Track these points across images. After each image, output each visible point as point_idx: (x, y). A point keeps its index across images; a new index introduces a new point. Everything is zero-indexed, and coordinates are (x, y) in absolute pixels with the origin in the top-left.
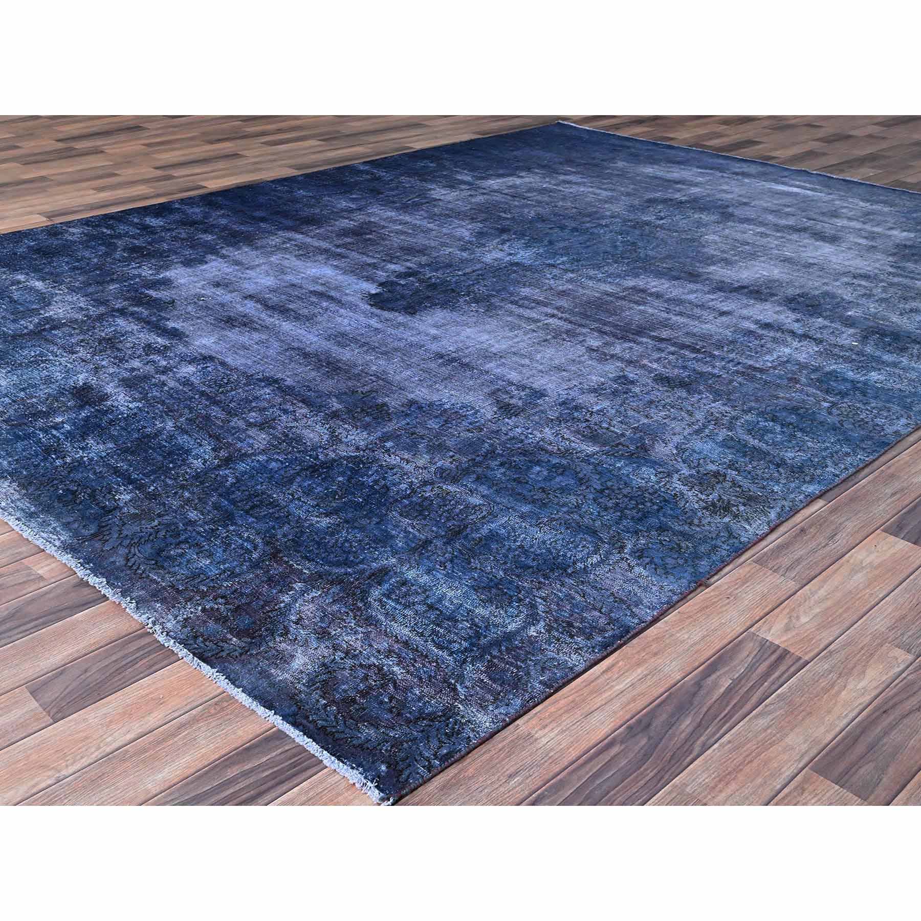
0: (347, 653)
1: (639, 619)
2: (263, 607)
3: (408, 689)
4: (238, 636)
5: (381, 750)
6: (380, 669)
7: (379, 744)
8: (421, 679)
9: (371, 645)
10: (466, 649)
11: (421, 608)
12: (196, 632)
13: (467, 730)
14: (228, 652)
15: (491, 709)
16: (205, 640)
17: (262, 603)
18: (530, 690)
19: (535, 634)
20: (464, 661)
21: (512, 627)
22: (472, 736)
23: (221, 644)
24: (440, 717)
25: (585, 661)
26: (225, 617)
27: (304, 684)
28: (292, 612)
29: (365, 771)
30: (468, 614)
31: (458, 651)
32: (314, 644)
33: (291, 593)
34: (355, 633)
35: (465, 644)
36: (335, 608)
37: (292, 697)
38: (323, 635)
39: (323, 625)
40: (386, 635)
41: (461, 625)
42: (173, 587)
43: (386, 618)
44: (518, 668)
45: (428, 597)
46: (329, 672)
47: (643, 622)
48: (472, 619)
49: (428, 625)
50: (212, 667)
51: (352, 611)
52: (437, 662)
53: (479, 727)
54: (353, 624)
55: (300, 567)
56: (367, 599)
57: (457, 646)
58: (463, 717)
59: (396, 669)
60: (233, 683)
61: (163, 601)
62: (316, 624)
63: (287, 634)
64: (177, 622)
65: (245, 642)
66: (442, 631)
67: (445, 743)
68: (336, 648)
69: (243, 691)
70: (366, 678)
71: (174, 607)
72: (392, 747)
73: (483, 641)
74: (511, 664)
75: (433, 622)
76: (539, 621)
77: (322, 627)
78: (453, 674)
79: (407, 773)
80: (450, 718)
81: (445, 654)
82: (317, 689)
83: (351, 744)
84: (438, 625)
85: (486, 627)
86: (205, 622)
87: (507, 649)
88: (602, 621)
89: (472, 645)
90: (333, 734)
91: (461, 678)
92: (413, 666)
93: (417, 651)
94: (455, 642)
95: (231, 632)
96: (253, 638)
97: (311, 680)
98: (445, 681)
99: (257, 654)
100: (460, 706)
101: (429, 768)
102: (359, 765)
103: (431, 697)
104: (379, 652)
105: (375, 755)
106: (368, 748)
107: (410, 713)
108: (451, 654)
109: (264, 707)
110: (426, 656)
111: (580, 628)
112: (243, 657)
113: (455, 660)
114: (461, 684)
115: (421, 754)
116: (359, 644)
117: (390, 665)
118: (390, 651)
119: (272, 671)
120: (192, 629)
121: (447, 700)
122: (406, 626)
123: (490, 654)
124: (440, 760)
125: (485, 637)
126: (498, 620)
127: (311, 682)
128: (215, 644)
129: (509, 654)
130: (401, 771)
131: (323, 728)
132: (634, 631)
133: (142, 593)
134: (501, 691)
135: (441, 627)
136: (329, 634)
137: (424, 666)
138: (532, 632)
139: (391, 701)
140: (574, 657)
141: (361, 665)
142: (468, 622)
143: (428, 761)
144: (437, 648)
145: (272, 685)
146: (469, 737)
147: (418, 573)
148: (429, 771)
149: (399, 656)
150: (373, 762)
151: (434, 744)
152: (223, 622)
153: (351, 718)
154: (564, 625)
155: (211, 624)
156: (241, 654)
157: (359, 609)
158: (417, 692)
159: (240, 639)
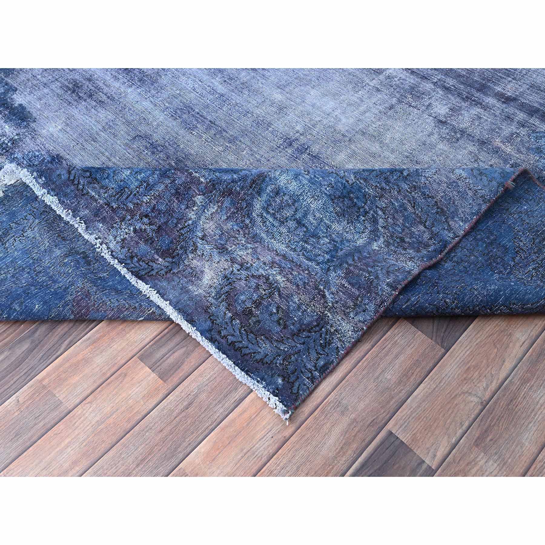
0: (242, 265)
1: (454, 233)
2: (176, 225)
3: (289, 297)
4: (162, 256)
5: (276, 363)
6: (267, 279)
7: (275, 358)
8: (298, 286)
9: (258, 259)
10: (328, 260)
11: (292, 224)
12: (132, 253)
13: (336, 340)
14: (156, 271)
15: (352, 316)
16: (139, 260)
17: (175, 221)
18: (380, 293)
19: (377, 248)
20: (328, 270)
21: (360, 242)
22: (339, 346)
23: (150, 263)
24: (315, 326)
25: (418, 266)
26: (151, 239)
27: (213, 297)
28: (198, 229)
29: (267, 385)
30: (327, 230)
31: (323, 262)
32: (216, 258)
33: (194, 209)
34: (246, 249)
35: (327, 257)
36: (229, 225)
37: (206, 310)
38: (222, 250)
39: (222, 242)
40: (269, 250)
41: (322, 242)
42: (108, 204)
43: (268, 236)
44: (369, 273)
45: (296, 210)
46: (230, 283)
47: (457, 237)
48: (330, 235)
49: (298, 242)
50: (147, 284)
51: (242, 229)
52: (308, 270)
53: (344, 336)
54: (243, 242)
55: (197, 175)
56: (252, 213)
57: (322, 258)
58: (331, 326)
59: (279, 277)
60: (162, 297)
61: (103, 220)
62: (216, 241)
63: (196, 250)
64: (117, 242)
65: (168, 262)
66: (309, 247)
67: (321, 355)
68: (233, 261)
69: (170, 304)
70: (257, 287)
71: (113, 227)
72: (284, 360)
73: (340, 253)
74: (364, 270)
75: (302, 240)
76: (379, 237)
77: (221, 244)
78: (321, 280)
79: (297, 384)
80: (323, 327)
81: (314, 264)
82: (223, 301)
83: (254, 359)
84: (306, 242)
85: (341, 241)
86: (137, 243)
87: (359, 258)
88: (426, 236)
89: (332, 256)
90: (240, 349)
91: (327, 284)
92: (291, 274)
93: (293, 262)
94: (319, 255)
95: (157, 253)
96: (173, 258)
97: (218, 293)
98: (316, 288)
99: (177, 273)
100: (329, 314)
101: (312, 379)
102: (263, 379)
103: (307, 305)
104: (265, 264)
105: (272, 369)
106: (267, 363)
107: (293, 324)
108: (318, 264)
109: (187, 321)
110: (300, 266)
111: (409, 243)
112: (169, 275)
113: (322, 269)
114: (328, 290)
115: (305, 366)
116: (249, 258)
117: (273, 274)
118: (273, 262)
119: (190, 287)
120: (129, 250)
121: (319, 308)
122: (283, 243)
123: (347, 263)
124: (320, 372)
125: (342, 250)
126: (349, 236)
127: (218, 295)
128: (147, 264)
129: (360, 262)
130: (293, 383)
131: (233, 343)
132: (451, 246)
133: (87, 212)
134: (359, 296)
135: (308, 244)
136: (227, 249)
137: (299, 274)
138: (375, 246)
139: (278, 311)
140: (410, 263)
141: (253, 276)
142: (327, 238)
143: (311, 372)
144: (307, 260)
145: (191, 298)
146: (338, 347)
147: (288, 178)
148: (313, 383)
149: (280, 266)
150: (272, 376)
151: (313, 355)
152: (151, 244)
153: (252, 332)
154: (398, 240)
155: (142, 245)
156: (166, 273)
157: (247, 226)
158: (296, 300)
159: (164, 259)
